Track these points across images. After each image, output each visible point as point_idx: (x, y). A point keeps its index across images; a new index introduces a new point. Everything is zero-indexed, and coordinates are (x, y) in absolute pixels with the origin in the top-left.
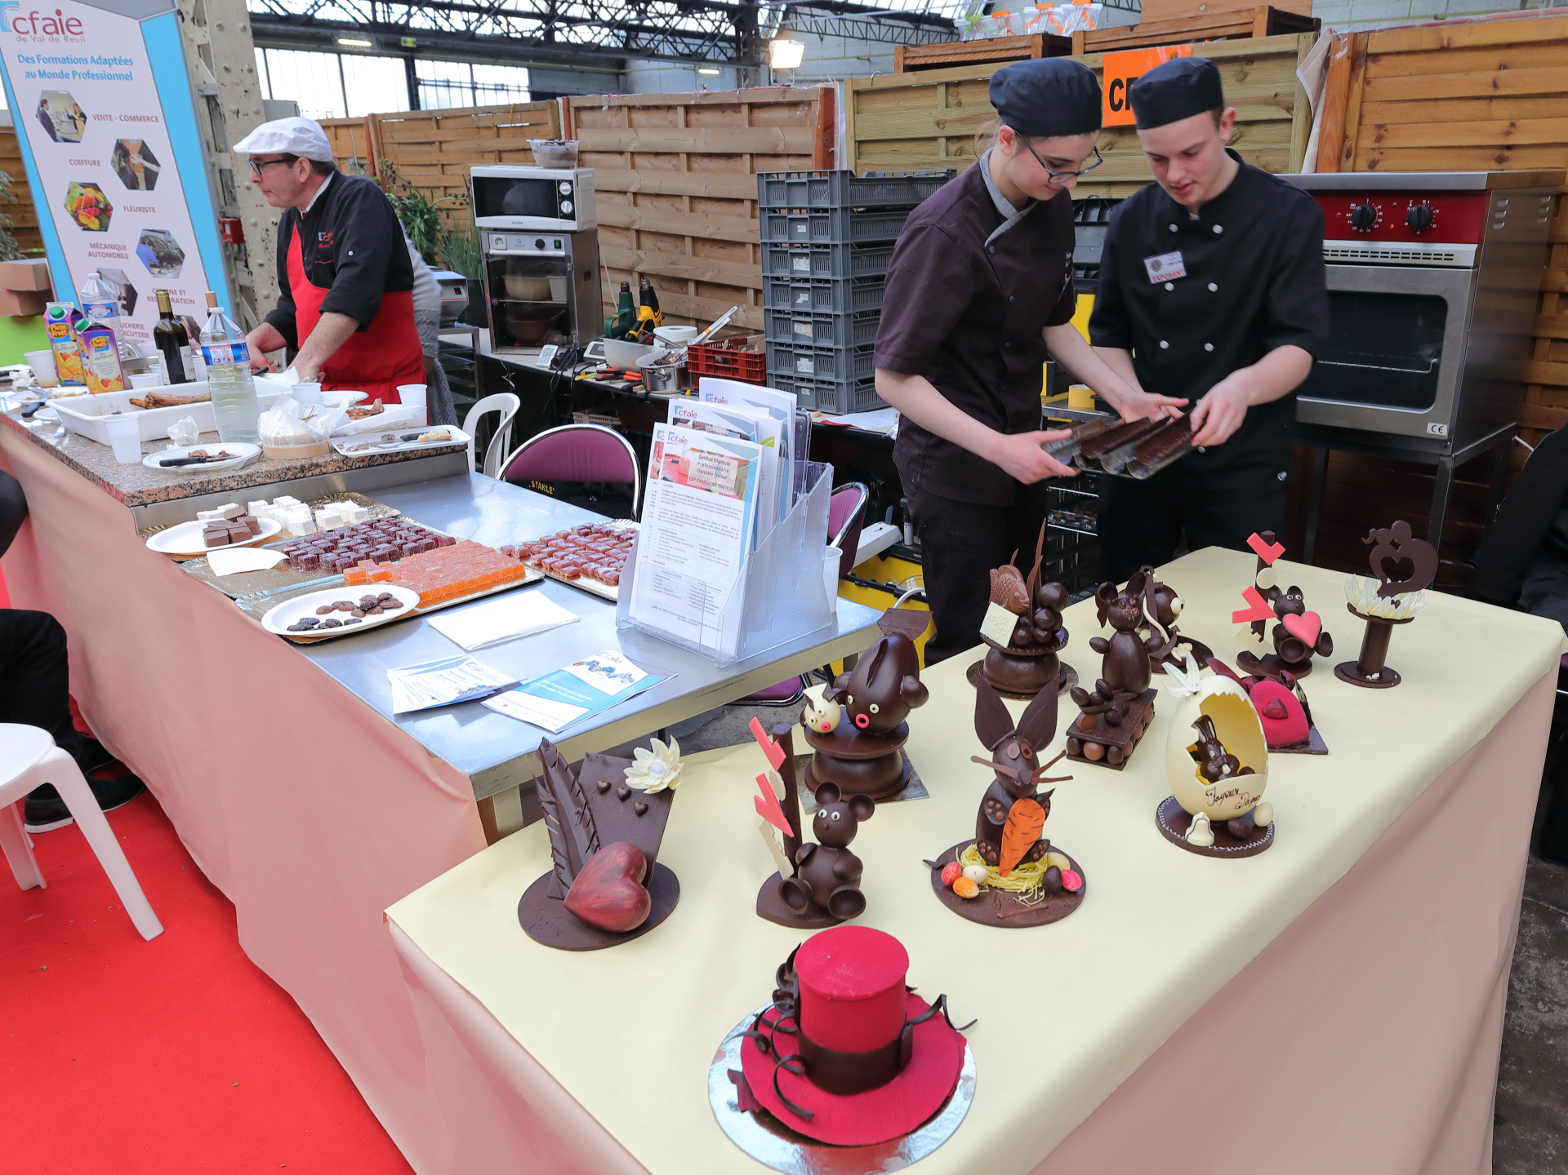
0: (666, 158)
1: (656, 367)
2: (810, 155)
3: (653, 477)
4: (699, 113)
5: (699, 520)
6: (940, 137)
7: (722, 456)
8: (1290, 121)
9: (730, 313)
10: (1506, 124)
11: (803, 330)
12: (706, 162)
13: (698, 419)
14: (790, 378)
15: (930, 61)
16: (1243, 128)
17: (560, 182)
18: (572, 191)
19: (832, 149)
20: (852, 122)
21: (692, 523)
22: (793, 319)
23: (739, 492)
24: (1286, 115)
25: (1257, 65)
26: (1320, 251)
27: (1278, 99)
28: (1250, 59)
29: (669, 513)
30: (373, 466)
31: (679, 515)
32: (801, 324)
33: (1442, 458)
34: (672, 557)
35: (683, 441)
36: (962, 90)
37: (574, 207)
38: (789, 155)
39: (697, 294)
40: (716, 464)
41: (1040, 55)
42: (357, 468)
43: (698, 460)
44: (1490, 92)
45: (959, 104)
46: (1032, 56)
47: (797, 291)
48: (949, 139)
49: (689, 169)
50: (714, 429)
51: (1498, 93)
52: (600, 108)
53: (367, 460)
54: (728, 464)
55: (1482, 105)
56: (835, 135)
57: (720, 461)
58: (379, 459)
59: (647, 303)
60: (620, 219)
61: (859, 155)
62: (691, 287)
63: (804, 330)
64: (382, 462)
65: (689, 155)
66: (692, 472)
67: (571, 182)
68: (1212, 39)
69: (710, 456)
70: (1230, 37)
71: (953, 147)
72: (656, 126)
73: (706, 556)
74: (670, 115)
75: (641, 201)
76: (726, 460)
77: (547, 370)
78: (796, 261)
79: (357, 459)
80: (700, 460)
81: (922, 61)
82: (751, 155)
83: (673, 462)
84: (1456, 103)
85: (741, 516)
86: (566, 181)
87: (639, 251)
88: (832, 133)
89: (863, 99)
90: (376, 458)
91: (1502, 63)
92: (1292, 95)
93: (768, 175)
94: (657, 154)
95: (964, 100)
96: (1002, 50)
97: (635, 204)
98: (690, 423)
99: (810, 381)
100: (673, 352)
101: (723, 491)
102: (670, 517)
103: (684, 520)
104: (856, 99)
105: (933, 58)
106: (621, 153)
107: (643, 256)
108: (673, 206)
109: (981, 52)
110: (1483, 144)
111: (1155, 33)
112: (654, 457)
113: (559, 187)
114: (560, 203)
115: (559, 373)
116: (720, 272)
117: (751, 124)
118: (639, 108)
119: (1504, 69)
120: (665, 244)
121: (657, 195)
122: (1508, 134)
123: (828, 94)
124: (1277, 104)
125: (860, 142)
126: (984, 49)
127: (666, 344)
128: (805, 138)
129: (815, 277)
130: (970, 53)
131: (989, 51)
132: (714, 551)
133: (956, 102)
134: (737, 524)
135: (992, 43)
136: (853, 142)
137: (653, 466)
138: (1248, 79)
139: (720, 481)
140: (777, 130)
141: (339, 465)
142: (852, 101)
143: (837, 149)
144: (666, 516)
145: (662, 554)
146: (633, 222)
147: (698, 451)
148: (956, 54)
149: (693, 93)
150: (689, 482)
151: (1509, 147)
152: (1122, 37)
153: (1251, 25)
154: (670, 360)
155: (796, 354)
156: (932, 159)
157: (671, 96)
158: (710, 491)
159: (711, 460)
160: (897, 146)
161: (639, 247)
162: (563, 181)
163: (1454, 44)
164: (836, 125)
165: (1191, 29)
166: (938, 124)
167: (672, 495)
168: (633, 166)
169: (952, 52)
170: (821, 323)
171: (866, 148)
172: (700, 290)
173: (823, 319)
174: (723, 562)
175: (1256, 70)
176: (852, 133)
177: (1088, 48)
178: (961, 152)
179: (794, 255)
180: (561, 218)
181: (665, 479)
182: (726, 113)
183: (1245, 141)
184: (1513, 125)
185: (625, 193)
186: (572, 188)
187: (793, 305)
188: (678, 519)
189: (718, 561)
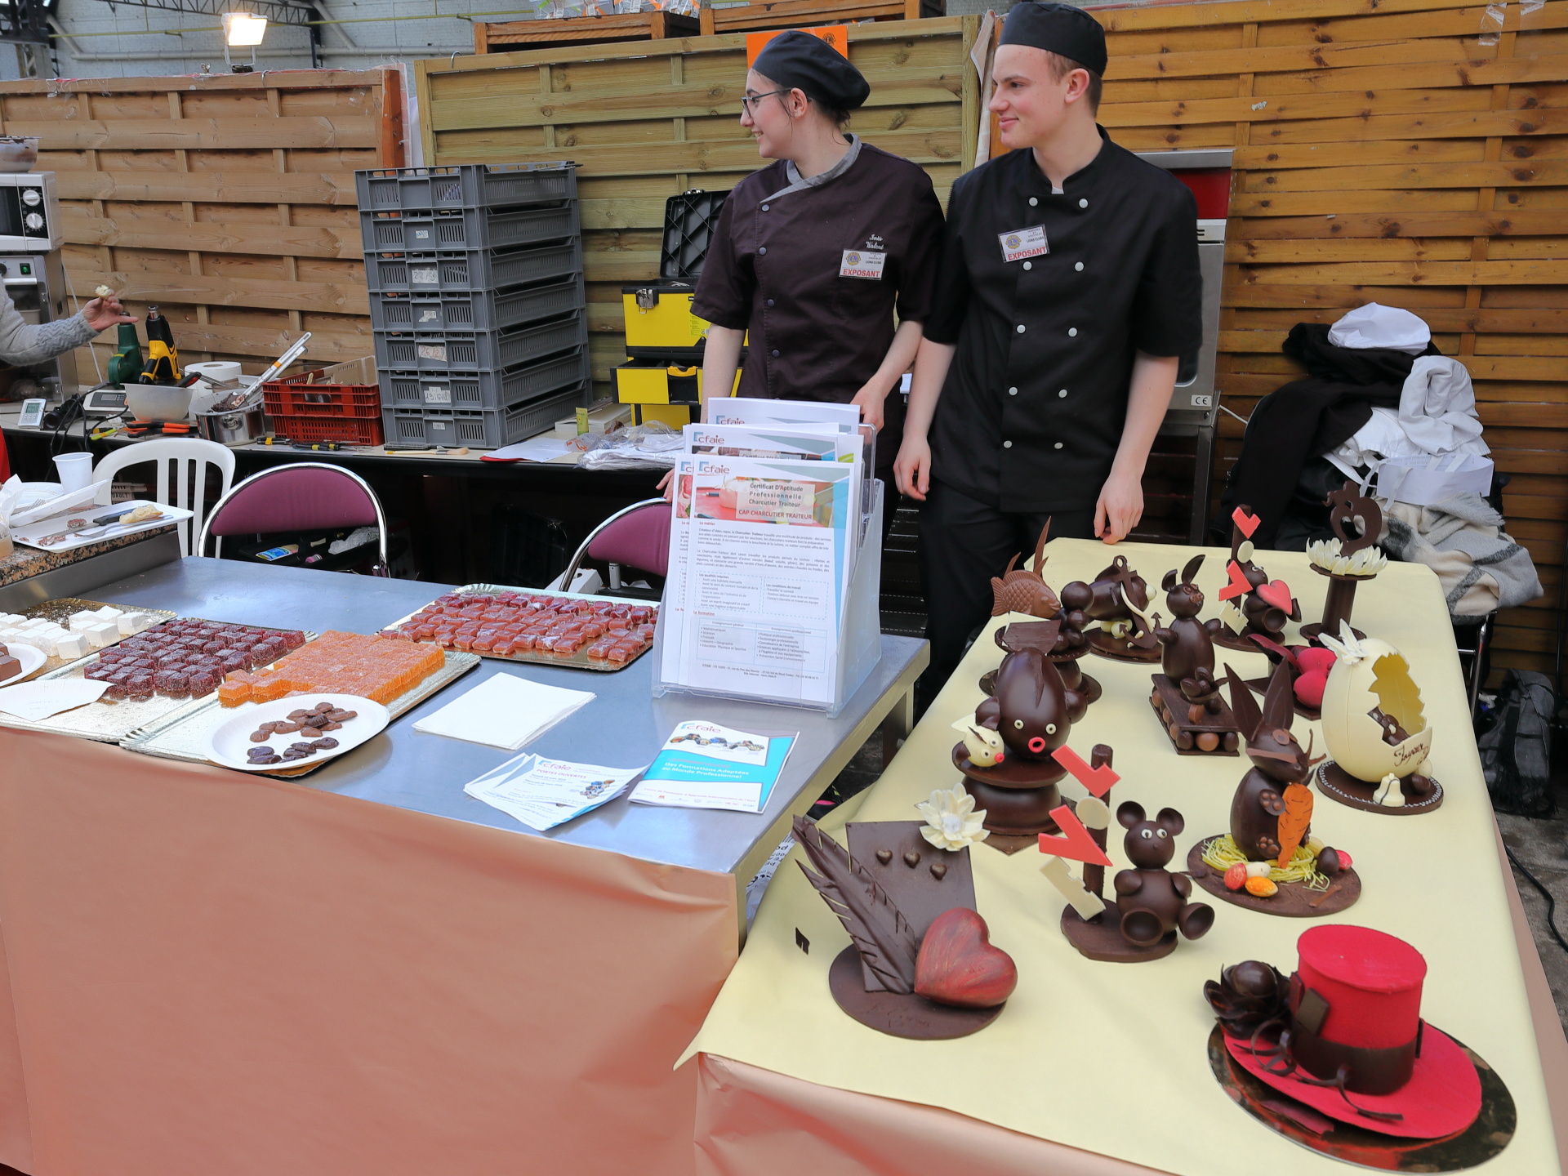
0: (153, 156)
1: (215, 413)
2: (374, 149)
3: (679, 516)
4: (200, 101)
5: (761, 558)
6: (546, 125)
7: (789, 481)
8: (959, 103)
9: (302, 341)
10: (1174, 105)
11: (431, 354)
12: (215, 161)
13: (726, 445)
14: (418, 411)
15: (521, 40)
16: (907, 112)
17: (23, 189)
18: (42, 201)
19: (402, 141)
20: (427, 109)
21: (751, 561)
22: (418, 341)
23: (822, 516)
24: (955, 98)
25: (918, 48)
26: (1194, 231)
27: (944, 81)
28: (910, 41)
29: (713, 555)
30: (79, 561)
31: (730, 555)
32: (427, 347)
33: (1201, 430)
34: (724, 605)
35: (722, 470)
36: (569, 72)
37: (45, 221)
38: (341, 150)
39: (210, 322)
40: (779, 492)
41: (663, 35)
42: (61, 566)
43: (749, 489)
44: (1158, 74)
45: (568, 88)
46: (653, 36)
47: (420, 309)
48: (557, 127)
49: (190, 169)
50: (753, 453)
51: (1165, 75)
52: (44, 95)
53: (71, 554)
54: (800, 489)
55: (1149, 86)
56: (404, 125)
57: (786, 487)
58: (85, 551)
59: (159, 336)
60: (86, 235)
61: (438, 147)
62: (202, 314)
63: (434, 355)
64: (88, 555)
65: (189, 152)
66: (741, 504)
67: (38, 189)
68: (858, 19)
69: (768, 484)
70: (878, 19)
71: (564, 136)
72: (134, 118)
73: (779, 597)
74: (157, 103)
75: (113, 210)
76: (795, 486)
77: (38, 431)
78: (415, 273)
79: (61, 554)
80: (754, 490)
81: (512, 40)
82: (286, 150)
83: (710, 495)
84: (1124, 85)
85: (831, 545)
86: (32, 188)
87: (117, 274)
88: (401, 122)
89: (439, 83)
90: (81, 550)
91: (1165, 46)
92: (961, 77)
93: (371, 173)
94: (138, 152)
95: (574, 84)
96: (614, 28)
97: (106, 214)
98: (715, 450)
99: (448, 412)
100: (235, 394)
101: (794, 520)
102: (714, 559)
103: (738, 560)
104: (430, 85)
105: (525, 36)
106: (80, 151)
107: (124, 280)
108: (166, 215)
109: (588, 30)
110: (1154, 124)
111: (796, 13)
112: (679, 493)
113: (21, 196)
114: (25, 217)
115: (62, 433)
116: (246, 293)
117: (282, 113)
118: (106, 96)
119: (1167, 52)
120: (157, 263)
121: (141, 203)
122: (1178, 114)
123: (394, 77)
124: (943, 86)
125: (437, 133)
126: (591, 27)
127: (213, 384)
128: (365, 128)
129: (444, 290)
130: (573, 31)
131: (598, 29)
132: (791, 590)
133: (563, 85)
134: (829, 555)
135: (599, 20)
136: (430, 132)
137: (679, 504)
138: (909, 61)
139: (788, 509)
140: (323, 121)
141: (41, 564)
142: (426, 85)
143: (407, 141)
144: (709, 558)
145: (708, 603)
146: (106, 238)
147: (747, 479)
148: (555, 32)
149: (193, 76)
150: (738, 516)
151: (1178, 127)
152: (758, 17)
153: (902, 6)
154: (234, 403)
155: (423, 383)
156: (539, 150)
157: (158, 80)
158: (775, 523)
159: (771, 487)
160: (488, 136)
161: (115, 268)
162: (27, 188)
163: (1119, 28)
164: (404, 113)
165: (836, 9)
166: (543, 110)
167: (714, 533)
168: (100, 168)
169: (550, 30)
170: (457, 344)
171: (445, 139)
172: (214, 317)
173: (460, 339)
174: (808, 600)
175: (917, 52)
176: (428, 122)
177: (719, 27)
178: (573, 142)
179: (412, 266)
180: (27, 235)
181: (700, 516)
182: (242, 100)
183: (911, 125)
184: (1182, 105)
185: (89, 201)
186: (41, 196)
187: (416, 324)
188: (727, 560)
189: (800, 599)
